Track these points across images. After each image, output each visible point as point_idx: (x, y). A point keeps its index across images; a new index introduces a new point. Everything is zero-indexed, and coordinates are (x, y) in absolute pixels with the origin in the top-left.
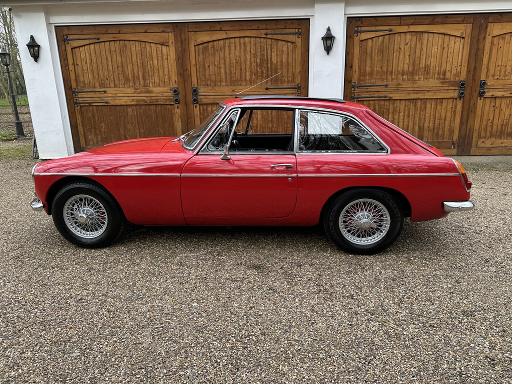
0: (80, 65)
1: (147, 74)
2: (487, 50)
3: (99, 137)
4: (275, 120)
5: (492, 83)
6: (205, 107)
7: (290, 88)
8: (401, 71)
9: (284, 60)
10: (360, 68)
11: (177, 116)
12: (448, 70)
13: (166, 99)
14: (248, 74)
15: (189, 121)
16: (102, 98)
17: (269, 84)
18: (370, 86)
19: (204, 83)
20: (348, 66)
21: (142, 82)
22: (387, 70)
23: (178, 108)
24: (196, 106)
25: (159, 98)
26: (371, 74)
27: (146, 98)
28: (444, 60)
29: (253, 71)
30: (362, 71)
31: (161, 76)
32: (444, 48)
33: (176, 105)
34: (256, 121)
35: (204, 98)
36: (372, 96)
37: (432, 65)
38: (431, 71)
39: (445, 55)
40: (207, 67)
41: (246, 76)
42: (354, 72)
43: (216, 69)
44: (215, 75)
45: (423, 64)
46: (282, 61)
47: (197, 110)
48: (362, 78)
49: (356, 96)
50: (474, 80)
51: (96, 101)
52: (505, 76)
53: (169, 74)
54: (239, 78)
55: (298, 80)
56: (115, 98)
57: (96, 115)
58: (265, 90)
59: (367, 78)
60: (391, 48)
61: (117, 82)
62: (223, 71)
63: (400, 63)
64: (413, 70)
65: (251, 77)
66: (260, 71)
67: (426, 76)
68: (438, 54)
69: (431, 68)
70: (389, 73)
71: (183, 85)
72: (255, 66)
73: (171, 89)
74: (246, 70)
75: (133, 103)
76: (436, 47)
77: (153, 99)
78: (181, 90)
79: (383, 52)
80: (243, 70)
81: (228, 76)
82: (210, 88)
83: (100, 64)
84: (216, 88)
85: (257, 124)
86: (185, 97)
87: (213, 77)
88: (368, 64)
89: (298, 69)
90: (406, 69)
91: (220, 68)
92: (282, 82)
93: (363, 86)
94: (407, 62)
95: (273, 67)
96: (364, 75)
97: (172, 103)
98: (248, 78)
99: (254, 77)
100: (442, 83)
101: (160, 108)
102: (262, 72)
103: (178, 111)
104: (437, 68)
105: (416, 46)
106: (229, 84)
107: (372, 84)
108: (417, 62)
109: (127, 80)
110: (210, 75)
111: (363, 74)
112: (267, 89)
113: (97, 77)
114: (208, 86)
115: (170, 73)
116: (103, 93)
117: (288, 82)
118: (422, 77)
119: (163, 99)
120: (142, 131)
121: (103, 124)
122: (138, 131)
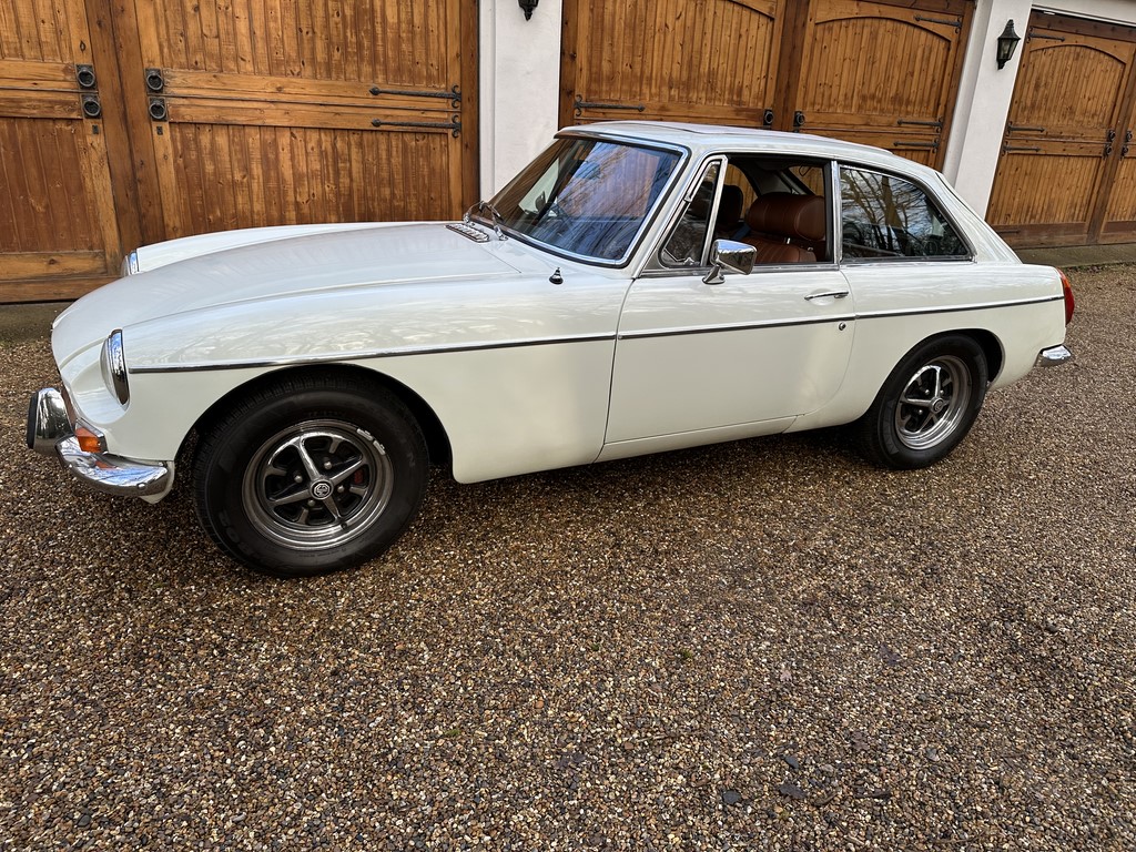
2: (806, 51)
4: (398, 178)
5: (810, 120)
6: (190, 132)
7: (435, 96)
8: (667, 79)
9: (417, 20)
10: (590, 62)
11: (94, 157)
12: (745, 84)
13: (50, 102)
14: (320, 45)
15: (139, 175)
17: (380, 79)
18: (610, 107)
19: (183, 60)
20: (566, 52)
22: (642, 72)
23: (96, 130)
24: (160, 131)
25: (21, 94)
26: (611, 79)
28: (740, 63)
29: (335, 40)
30: (594, 70)
32: (740, 36)
33: (89, 124)
34: (348, 181)
35: (188, 106)
37: (720, 72)
38: (719, 83)
39: (742, 53)
40: (190, 9)
41: (313, 50)
42: (578, 71)
43: (222, 18)
44: (218, 36)
45: (705, 68)
46: (411, 22)
47: (164, 142)
48: (594, 87)
50: (786, 110)
52: (829, 106)
53: (54, 17)
54: (294, 55)
55: (454, 77)
58: (371, 96)
59: (604, 88)
60: (650, 23)
62: (242, 26)
63: (665, 59)
64: (689, 78)
65: (330, 56)
66: (354, 40)
67: (709, 95)
68: (731, 49)
69: (719, 76)
70: (644, 82)
71: (113, 59)
72: (340, 26)
73: (66, 70)
74: (314, 32)
76: (728, 33)
78: (104, 75)
79: (634, 30)
80: (305, 31)
81: (260, 44)
82: (203, 76)
84: (224, 76)
85: (351, 189)
86: (122, 97)
87: (212, 44)
88: (606, 55)
89: (454, 49)
90: (675, 74)
91: (235, 17)
92: (414, 78)
93: (597, 107)
94: (678, 58)
95: (390, 35)
96: (598, 81)
97: (74, 116)
98: (321, 56)
99: (337, 55)
100: (738, 112)
101: (26, 129)
102: (360, 45)
103: (97, 141)
104: (728, 79)
105: (695, 23)
106: (264, 67)
107: (614, 104)
108: (695, 62)
110: (203, 35)
111: (595, 78)
112: (375, 92)
114: (197, 69)
115: (62, 17)
117: (429, 77)
118: (704, 95)
119: (40, 101)
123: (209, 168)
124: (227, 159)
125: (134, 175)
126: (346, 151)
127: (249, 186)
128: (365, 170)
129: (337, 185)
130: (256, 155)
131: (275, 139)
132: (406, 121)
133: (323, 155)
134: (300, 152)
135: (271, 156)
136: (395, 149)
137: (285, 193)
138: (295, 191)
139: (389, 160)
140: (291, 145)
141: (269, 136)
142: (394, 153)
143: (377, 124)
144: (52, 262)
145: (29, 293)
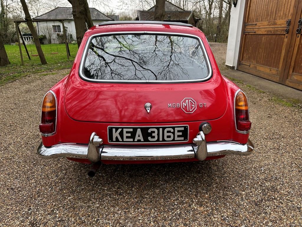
0: (252, 7)
1: (278, 9)
3: (247, 57)
11: (284, 44)
13: (282, 30)
15: (290, 50)
16: (254, 29)
21: (274, 17)
23: (287, 37)
24: (298, 36)
25: (279, 28)
27: (272, 29)
31: (285, 10)
33: (286, 35)
51: (251, 32)
53: (290, 7)
56: (258, 29)
57: (250, 41)
61: (263, 18)
71: (295, 16)
73: (286, 21)
75: (265, 33)
77: (275, 30)
78: (292, 22)
83: (259, 4)
86: (293, 28)
97: (284, 33)
101: (278, 37)
103: (286, 40)
109: (268, 15)
113: (256, 14)
116: (255, 25)
119: (281, 30)
120: (265, 55)
121: (251, 47)
122: (263, 54)
125: (289, 50)
144: (271, 70)
145: (265, 76)
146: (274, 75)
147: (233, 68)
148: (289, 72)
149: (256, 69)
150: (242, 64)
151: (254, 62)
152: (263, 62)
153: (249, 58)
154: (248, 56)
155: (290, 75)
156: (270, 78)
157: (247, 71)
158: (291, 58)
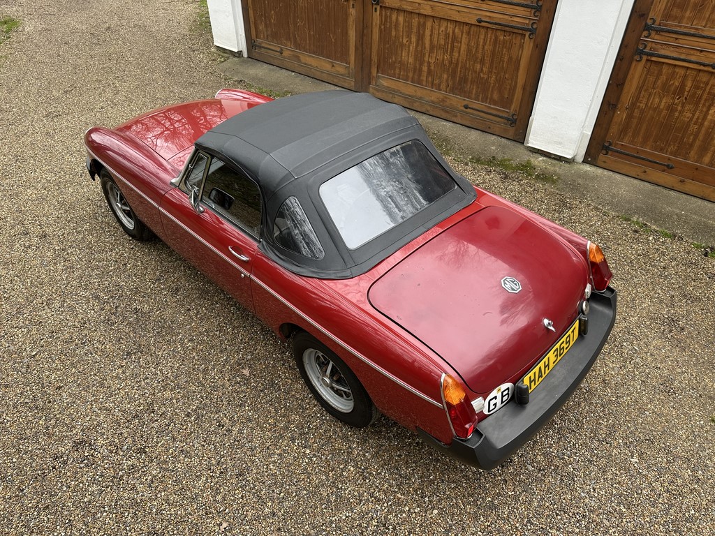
3: (269, 32)
4: (487, 59)
6: (388, 12)
7: (522, 6)
11: (351, 20)
15: (365, 31)
18: (685, 34)
23: (354, 6)
24: (376, 9)
26: (699, 7)
34: (457, 55)
36: (683, 57)
47: (376, 16)
48: (674, 12)
49: (647, 50)
58: (479, 1)
85: (458, 60)
93: (669, 32)
96: (683, 6)
101: (333, 1)
103: (353, 12)
107: (692, 31)
120: (312, 33)
121: (272, 12)
122: (307, 31)
123: (393, 33)
124: (402, 30)
125: (363, 32)
126: (460, 36)
127: (409, 47)
128: (469, 50)
129: (451, 55)
130: (415, 30)
131: (424, 23)
132: (498, 21)
133: (447, 35)
134: (436, 32)
135: (421, 32)
136: (489, 39)
137: (424, 55)
138: (429, 56)
139: (483, 46)
140: (432, 27)
141: (422, 20)
142: (488, 42)
143: (480, 21)
144: (333, 66)
145: (325, 77)
146: (342, 75)
147: (239, 54)
148: (370, 72)
149: (300, 61)
150: (260, 47)
151: (289, 44)
152: (312, 46)
153: (275, 36)
154: (269, 29)
155: (373, 77)
156: (335, 81)
157: (276, 62)
158: (369, 46)
